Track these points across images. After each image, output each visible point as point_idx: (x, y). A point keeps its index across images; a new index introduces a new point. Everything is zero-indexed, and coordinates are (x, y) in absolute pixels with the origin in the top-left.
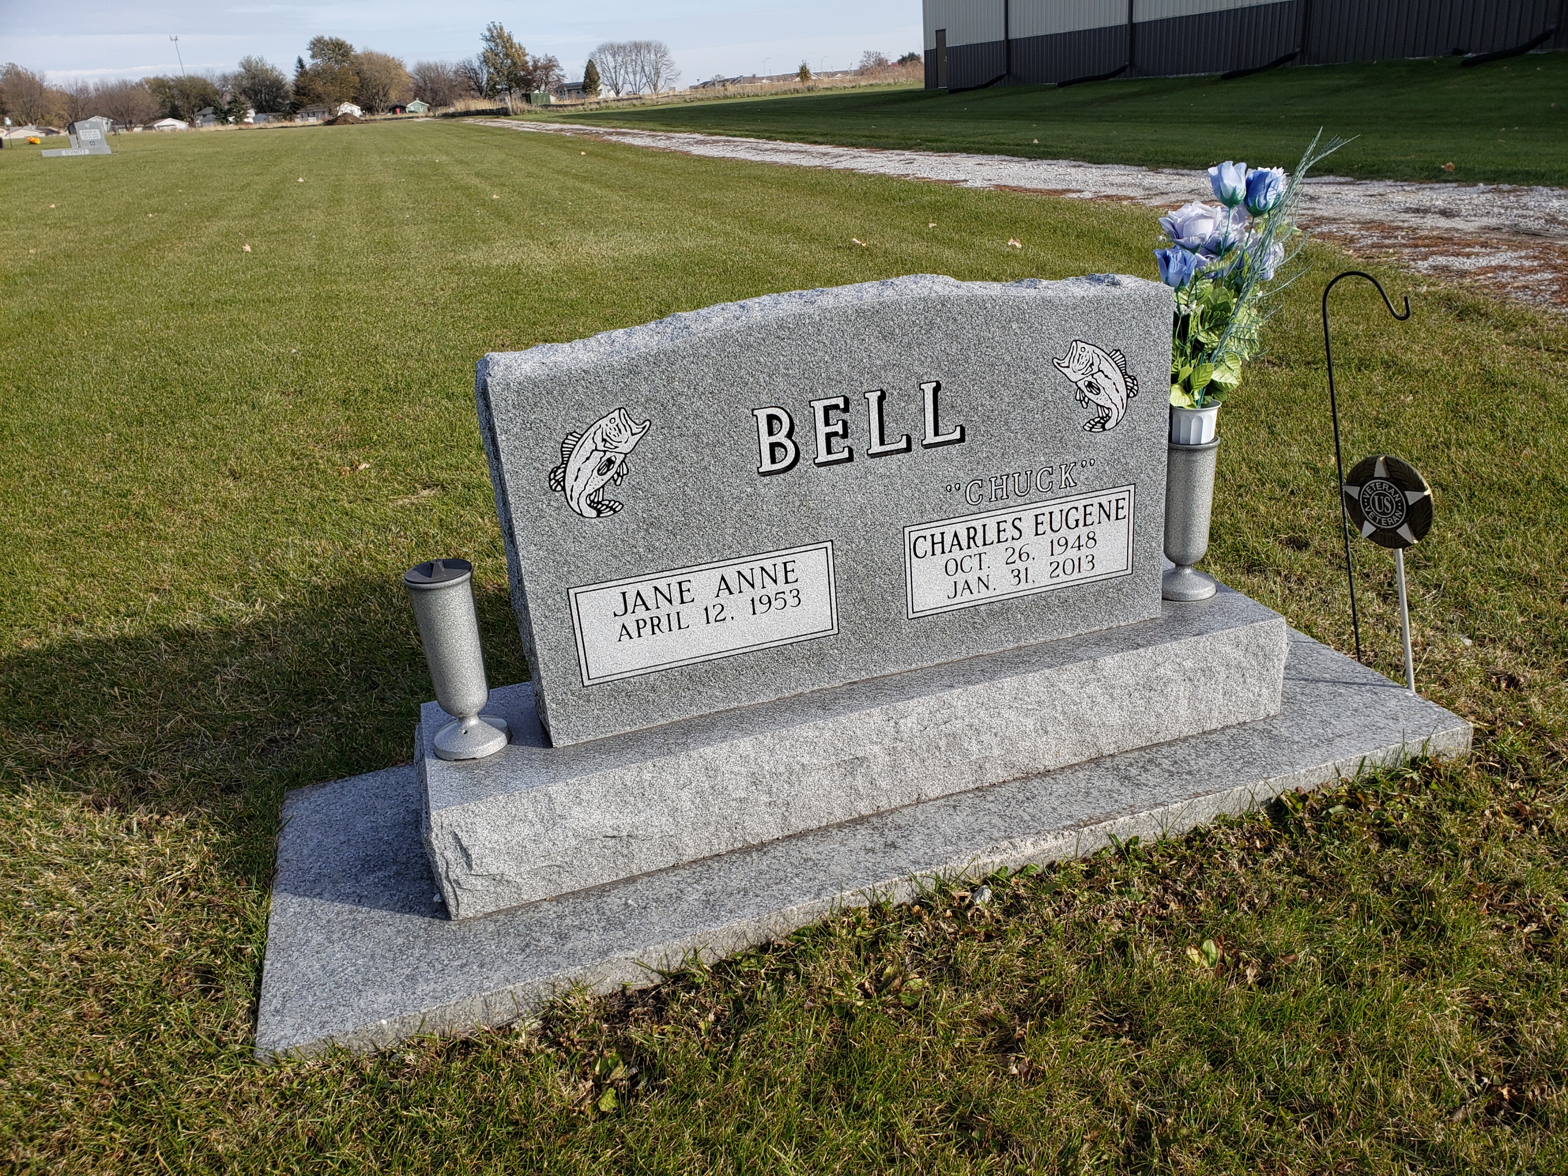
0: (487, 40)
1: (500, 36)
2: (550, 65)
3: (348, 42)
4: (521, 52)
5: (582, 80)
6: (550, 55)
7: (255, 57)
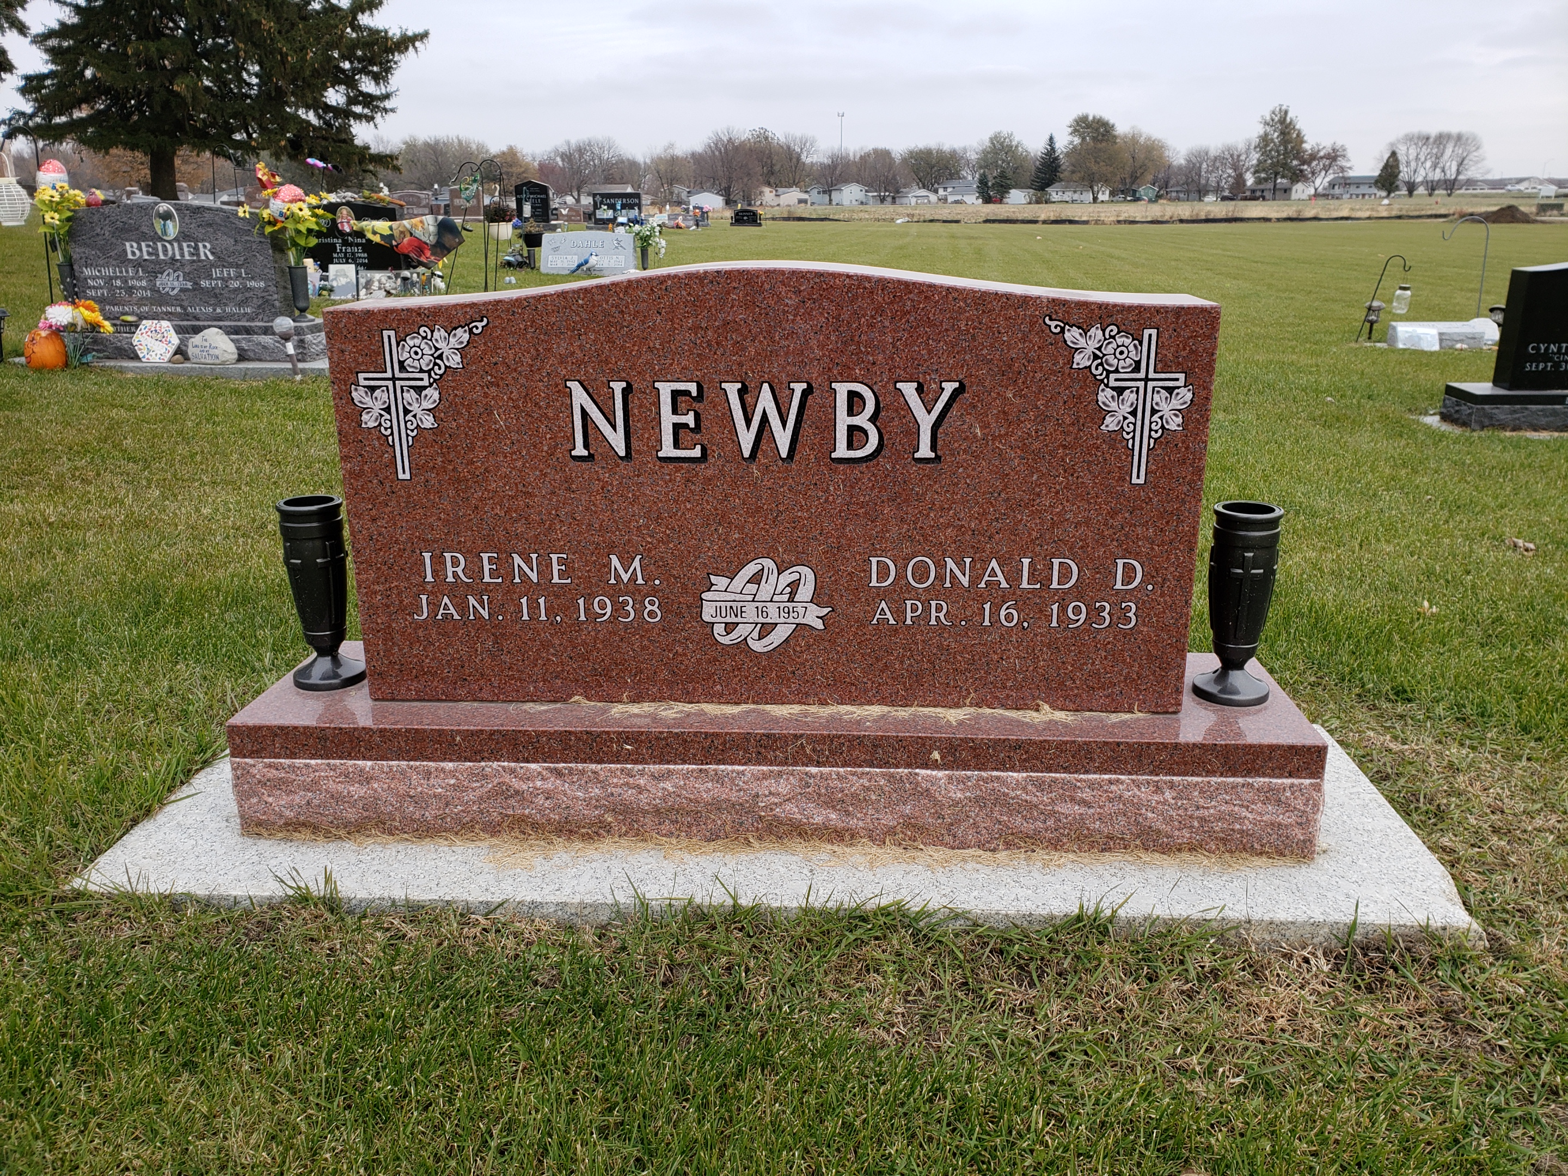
0: (1266, 124)
1: (1282, 121)
2: (1333, 157)
3: (1111, 122)
4: (1300, 139)
5: (1376, 173)
6: (1339, 144)
7: (1005, 132)
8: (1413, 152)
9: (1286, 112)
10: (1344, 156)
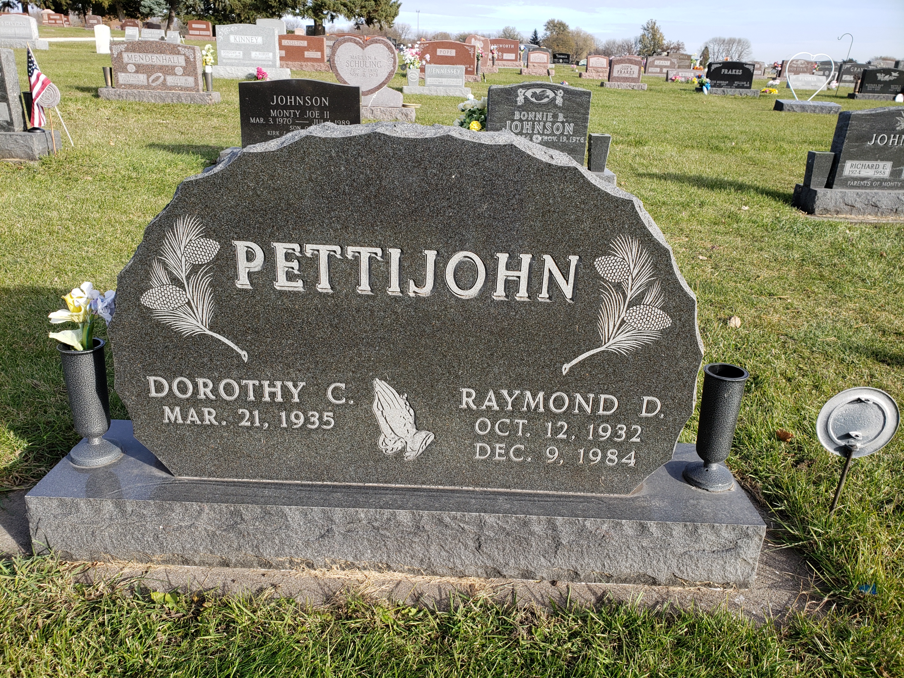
8: (716, 48)
9: (655, 24)
10: (683, 48)
